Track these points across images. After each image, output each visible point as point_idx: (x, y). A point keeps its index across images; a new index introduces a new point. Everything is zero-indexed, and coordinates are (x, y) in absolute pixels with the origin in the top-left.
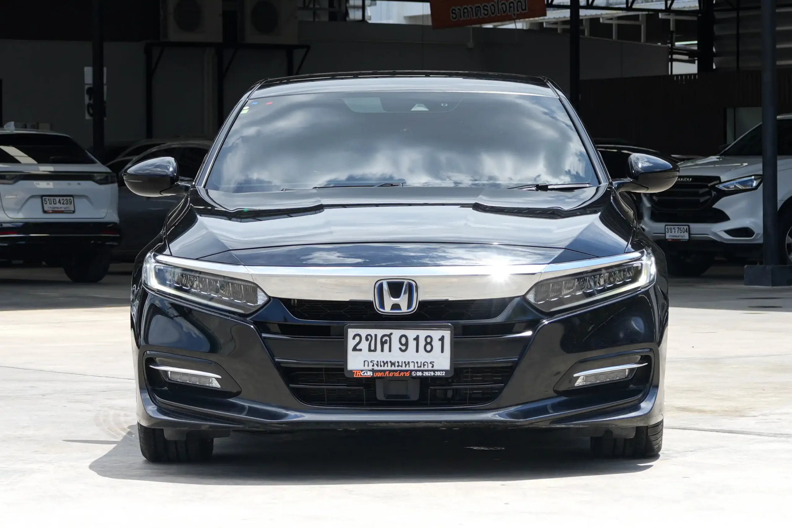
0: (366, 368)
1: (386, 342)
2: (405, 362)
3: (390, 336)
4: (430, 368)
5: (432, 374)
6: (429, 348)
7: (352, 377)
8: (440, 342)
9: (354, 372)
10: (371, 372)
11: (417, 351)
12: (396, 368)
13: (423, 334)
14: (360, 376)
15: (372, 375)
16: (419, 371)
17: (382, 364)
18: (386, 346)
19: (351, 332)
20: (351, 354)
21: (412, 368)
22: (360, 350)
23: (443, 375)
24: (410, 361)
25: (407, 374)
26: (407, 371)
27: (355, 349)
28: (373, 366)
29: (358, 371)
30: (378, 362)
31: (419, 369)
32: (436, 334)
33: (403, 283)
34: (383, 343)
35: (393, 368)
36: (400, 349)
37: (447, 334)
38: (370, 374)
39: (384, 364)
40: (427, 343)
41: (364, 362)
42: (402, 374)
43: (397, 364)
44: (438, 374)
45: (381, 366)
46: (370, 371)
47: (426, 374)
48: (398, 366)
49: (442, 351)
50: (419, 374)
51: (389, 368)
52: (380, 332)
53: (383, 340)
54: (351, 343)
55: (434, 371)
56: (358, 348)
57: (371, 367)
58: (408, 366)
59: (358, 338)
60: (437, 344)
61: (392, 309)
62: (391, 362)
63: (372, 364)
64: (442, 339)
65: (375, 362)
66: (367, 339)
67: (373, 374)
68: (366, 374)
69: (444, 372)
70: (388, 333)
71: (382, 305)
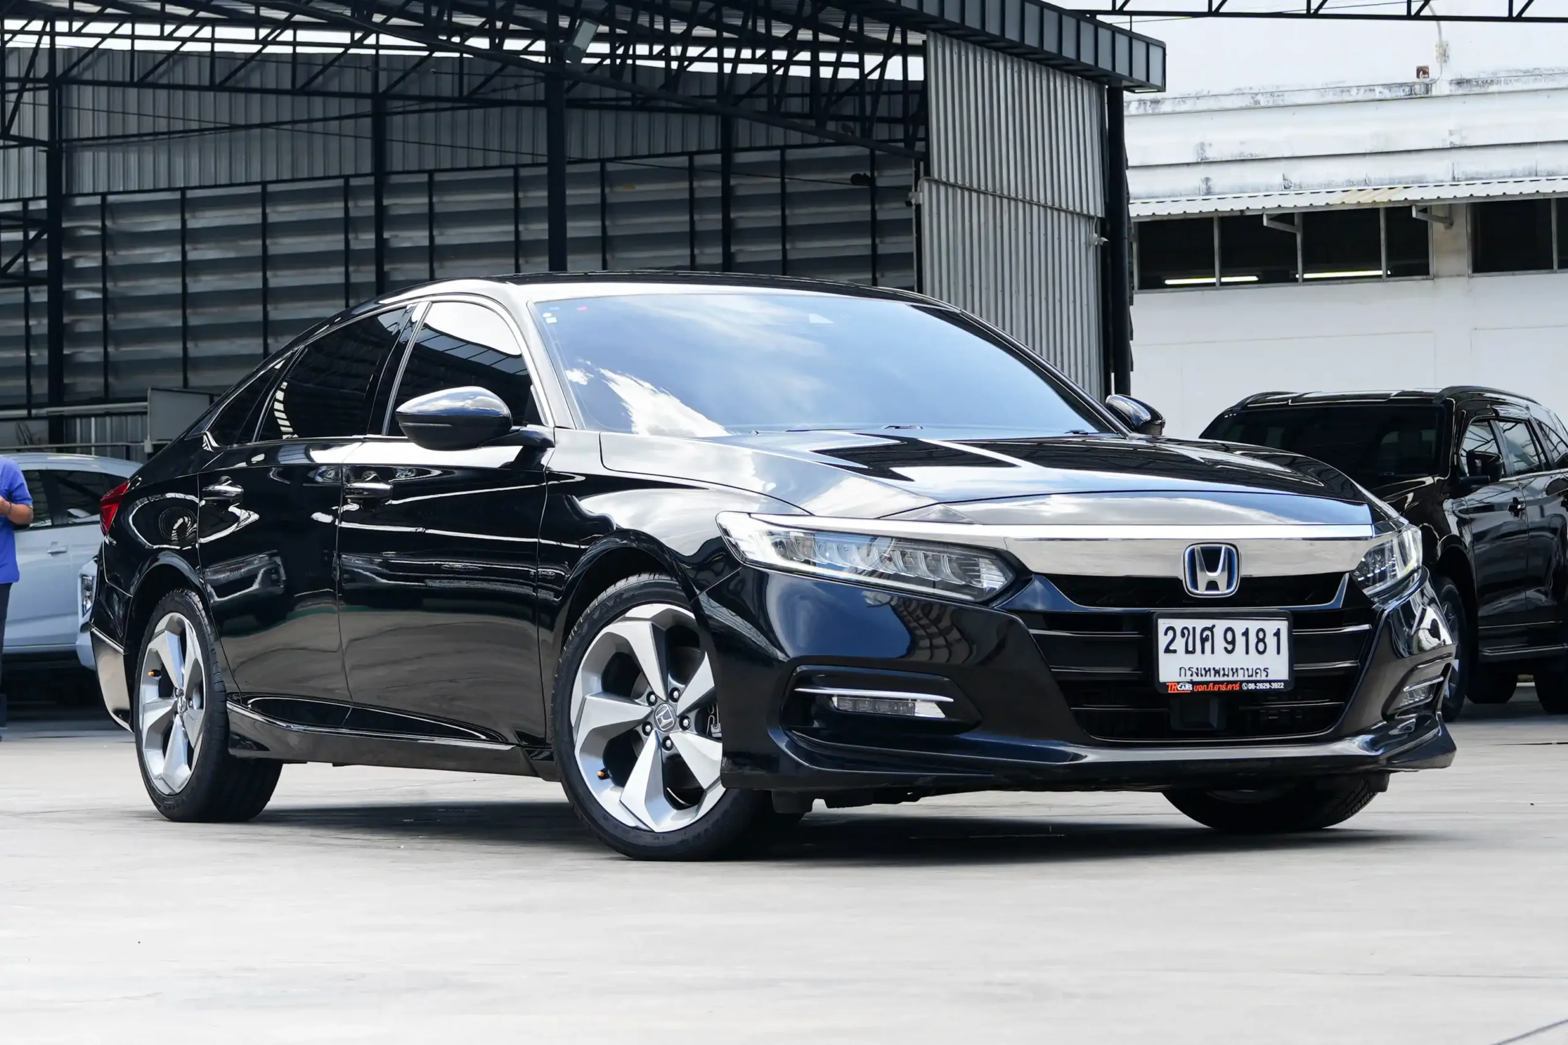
0: (1183, 679)
1: (1207, 639)
2: (1232, 669)
3: (1211, 629)
4: (1264, 678)
5: (1268, 686)
6: (1261, 647)
7: (1165, 692)
8: (1276, 638)
9: (1168, 686)
10: (1191, 685)
11: (1247, 653)
12: (1221, 679)
13: (1253, 625)
14: (1176, 692)
15: (1191, 689)
16: (1251, 682)
17: (1203, 672)
18: (1208, 645)
19: (1163, 624)
20: (1163, 658)
21: (1241, 678)
22: (1175, 651)
23: (1282, 687)
24: (1239, 668)
25: (1236, 688)
26: (1235, 682)
27: (1167, 650)
28: (1192, 675)
29: (1173, 684)
30: (1197, 669)
31: (1250, 679)
32: (1271, 626)
33: (1220, 550)
34: (1204, 640)
35: (1217, 679)
36: (1226, 649)
37: (1283, 625)
38: (1189, 687)
39: (1206, 672)
40: (1259, 640)
41: (1180, 669)
42: (1230, 687)
43: (1222, 673)
44: (1275, 686)
45: (1202, 675)
46: (1188, 682)
47: (1260, 686)
48: (1224, 675)
49: (1278, 652)
50: (1252, 686)
51: (1212, 679)
52: (1200, 624)
53: (1204, 636)
54: (1163, 641)
55: (1270, 682)
56: (1171, 648)
57: (1188, 678)
58: (1236, 675)
59: (1171, 633)
60: (1271, 641)
61: (1208, 589)
62: (1214, 669)
63: (1191, 673)
64: (1277, 634)
65: (1194, 670)
66: (1183, 635)
67: (1193, 687)
68: (1183, 688)
69: (1283, 684)
70: (1210, 626)
71: (1195, 584)
